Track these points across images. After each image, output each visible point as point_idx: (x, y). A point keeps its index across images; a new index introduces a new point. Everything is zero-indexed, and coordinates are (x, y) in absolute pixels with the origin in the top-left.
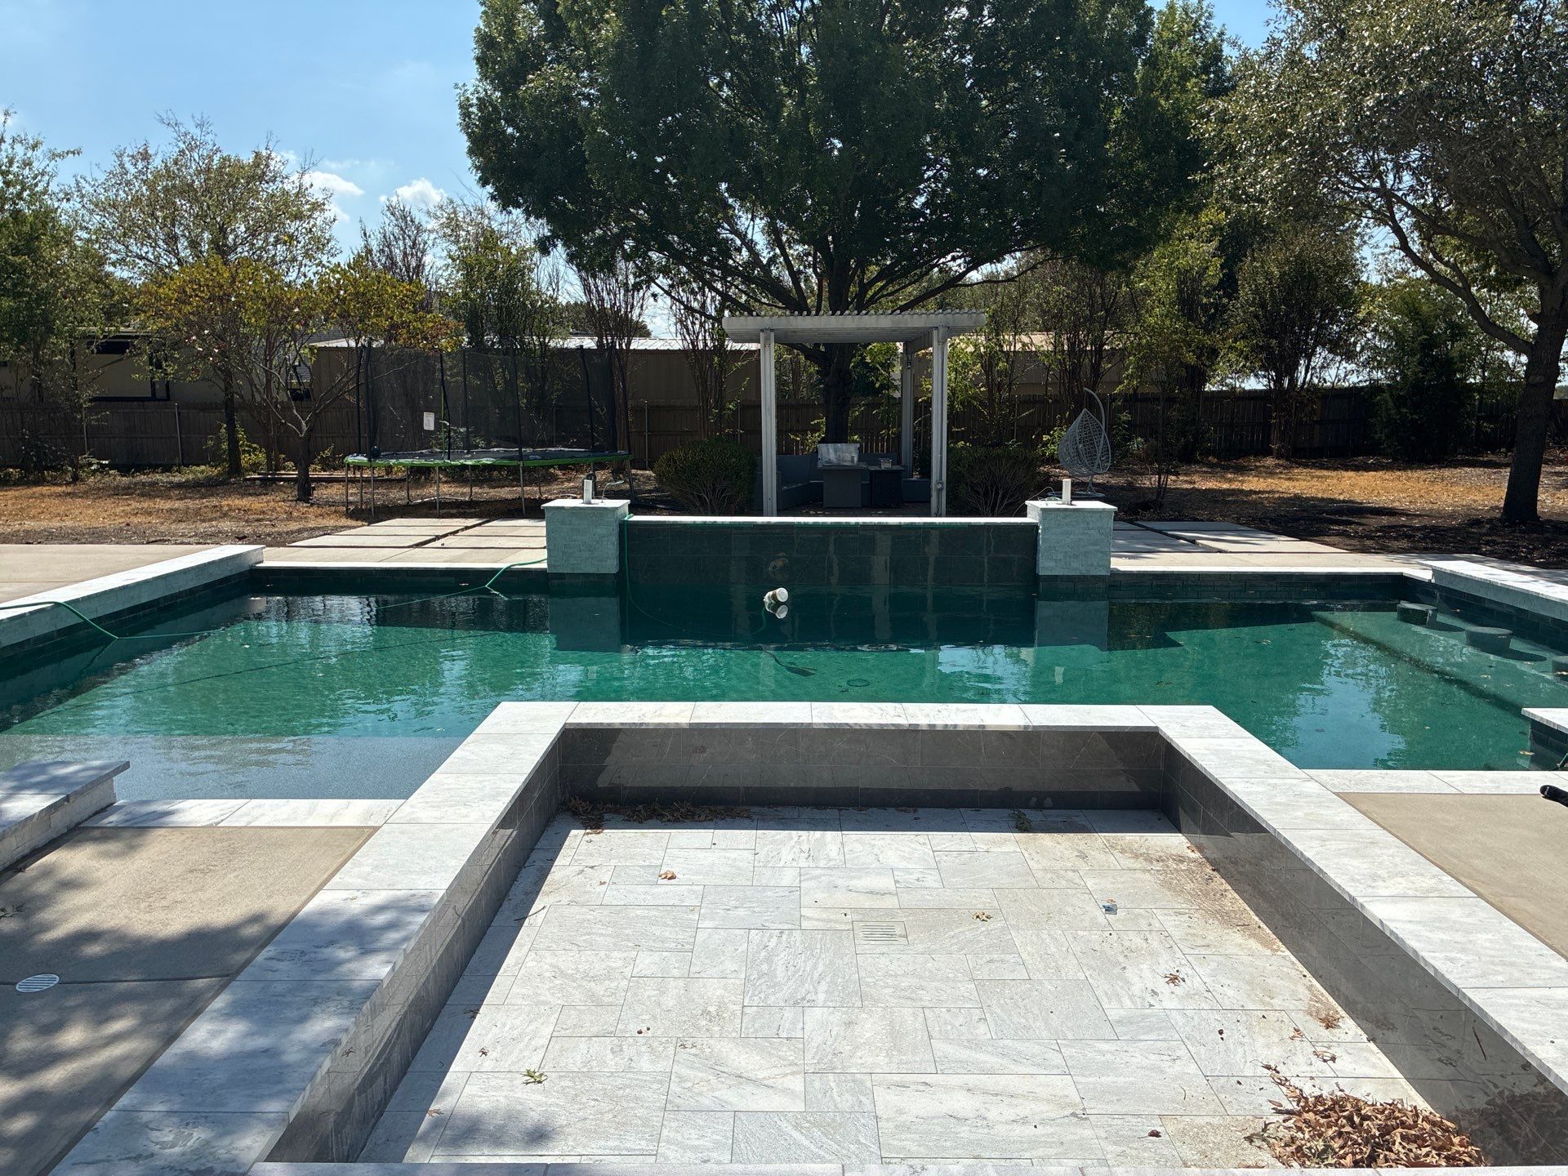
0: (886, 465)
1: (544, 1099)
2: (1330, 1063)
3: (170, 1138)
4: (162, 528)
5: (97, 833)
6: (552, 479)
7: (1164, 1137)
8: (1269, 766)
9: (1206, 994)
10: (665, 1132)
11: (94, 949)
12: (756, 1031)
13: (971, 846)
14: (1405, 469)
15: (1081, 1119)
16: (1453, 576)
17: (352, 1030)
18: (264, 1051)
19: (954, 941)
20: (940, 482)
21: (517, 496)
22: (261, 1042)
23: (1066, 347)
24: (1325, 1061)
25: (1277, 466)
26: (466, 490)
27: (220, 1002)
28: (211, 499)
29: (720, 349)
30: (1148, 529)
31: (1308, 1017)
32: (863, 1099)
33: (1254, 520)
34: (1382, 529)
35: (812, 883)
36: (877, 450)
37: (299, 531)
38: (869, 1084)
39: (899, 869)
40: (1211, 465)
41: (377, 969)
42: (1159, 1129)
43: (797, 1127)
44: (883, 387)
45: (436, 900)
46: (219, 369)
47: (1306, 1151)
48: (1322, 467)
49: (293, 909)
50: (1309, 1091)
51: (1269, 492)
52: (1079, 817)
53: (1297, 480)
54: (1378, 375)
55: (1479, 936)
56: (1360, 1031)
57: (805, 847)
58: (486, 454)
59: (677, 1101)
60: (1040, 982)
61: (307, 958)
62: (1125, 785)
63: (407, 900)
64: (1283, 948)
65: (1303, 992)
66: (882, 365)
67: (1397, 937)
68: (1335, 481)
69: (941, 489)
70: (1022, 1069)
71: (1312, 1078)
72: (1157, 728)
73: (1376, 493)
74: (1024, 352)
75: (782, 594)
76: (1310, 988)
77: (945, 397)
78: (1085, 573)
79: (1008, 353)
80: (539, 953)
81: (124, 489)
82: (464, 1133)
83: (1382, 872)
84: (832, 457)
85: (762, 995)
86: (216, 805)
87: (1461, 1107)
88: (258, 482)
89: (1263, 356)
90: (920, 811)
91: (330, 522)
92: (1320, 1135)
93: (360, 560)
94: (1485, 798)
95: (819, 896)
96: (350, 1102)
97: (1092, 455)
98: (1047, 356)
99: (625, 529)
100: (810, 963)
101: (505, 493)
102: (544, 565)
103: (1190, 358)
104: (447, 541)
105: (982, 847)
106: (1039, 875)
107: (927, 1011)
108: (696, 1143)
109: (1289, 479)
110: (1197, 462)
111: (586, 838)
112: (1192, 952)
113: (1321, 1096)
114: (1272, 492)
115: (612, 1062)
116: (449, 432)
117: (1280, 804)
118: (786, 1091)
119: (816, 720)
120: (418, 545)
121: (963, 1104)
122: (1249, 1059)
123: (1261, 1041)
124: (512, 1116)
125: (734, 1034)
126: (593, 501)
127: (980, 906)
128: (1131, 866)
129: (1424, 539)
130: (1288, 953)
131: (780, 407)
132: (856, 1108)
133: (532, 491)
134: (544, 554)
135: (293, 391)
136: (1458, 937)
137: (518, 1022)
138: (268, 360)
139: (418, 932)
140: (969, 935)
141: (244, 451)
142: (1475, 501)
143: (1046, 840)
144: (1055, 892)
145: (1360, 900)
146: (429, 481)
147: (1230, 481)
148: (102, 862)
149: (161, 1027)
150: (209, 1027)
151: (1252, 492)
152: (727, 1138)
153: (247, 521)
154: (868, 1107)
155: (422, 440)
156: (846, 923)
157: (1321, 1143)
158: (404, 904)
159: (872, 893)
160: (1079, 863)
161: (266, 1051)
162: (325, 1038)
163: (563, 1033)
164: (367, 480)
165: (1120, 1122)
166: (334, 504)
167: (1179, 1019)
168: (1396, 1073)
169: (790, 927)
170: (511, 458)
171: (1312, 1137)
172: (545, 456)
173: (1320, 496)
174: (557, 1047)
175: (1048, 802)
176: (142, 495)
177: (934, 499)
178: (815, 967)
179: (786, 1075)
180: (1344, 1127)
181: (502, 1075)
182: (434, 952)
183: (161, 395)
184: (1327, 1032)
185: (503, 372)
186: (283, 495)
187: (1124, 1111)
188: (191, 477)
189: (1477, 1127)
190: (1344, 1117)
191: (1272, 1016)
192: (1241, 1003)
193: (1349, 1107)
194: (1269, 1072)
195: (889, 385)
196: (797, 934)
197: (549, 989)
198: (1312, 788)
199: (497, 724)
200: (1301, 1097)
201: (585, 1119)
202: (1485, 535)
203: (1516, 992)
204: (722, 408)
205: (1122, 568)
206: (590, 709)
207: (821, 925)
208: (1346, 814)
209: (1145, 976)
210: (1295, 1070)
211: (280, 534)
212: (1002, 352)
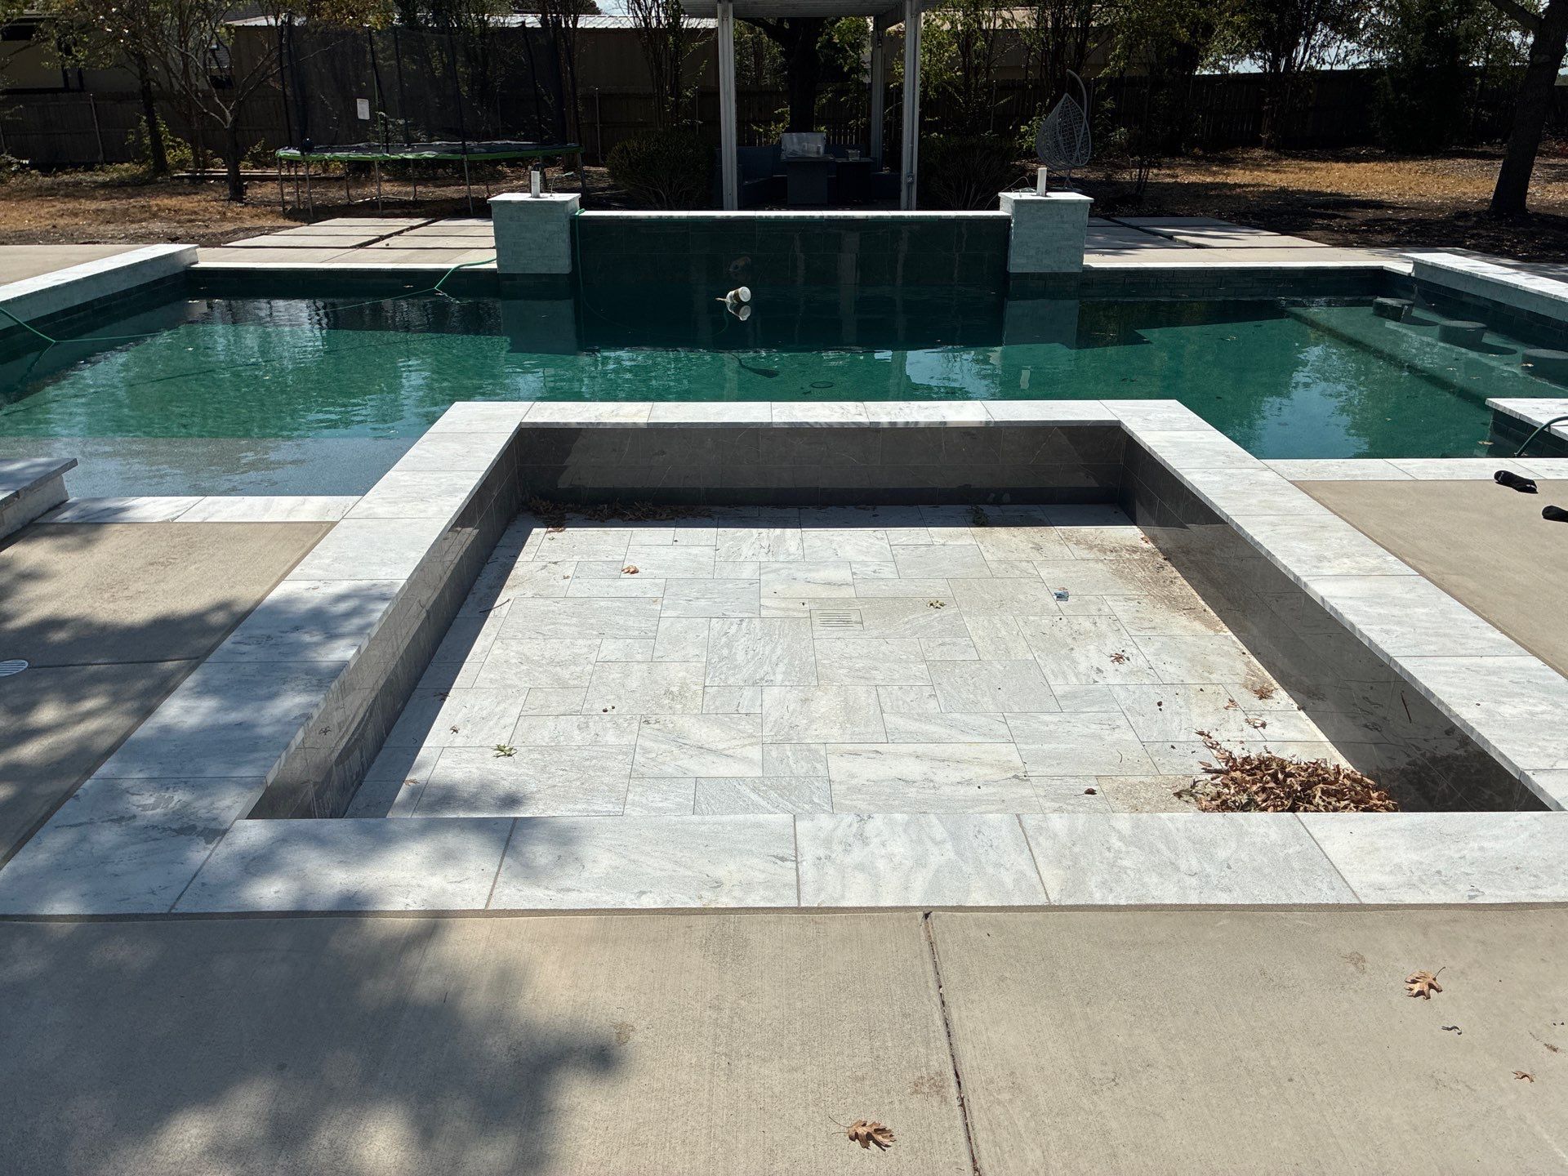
0: (854, 156)
1: (515, 770)
2: (1261, 729)
3: (151, 801)
4: (91, 230)
5: (52, 529)
6: (501, 177)
7: (1099, 794)
8: (1228, 457)
9: (1149, 671)
10: (630, 797)
11: (60, 636)
12: (717, 708)
13: (927, 540)
14: (1397, 161)
15: (1022, 780)
16: (1435, 268)
17: (322, 706)
18: (239, 725)
19: (908, 626)
20: (910, 175)
21: (464, 195)
22: (234, 717)
23: (1050, 23)
24: (1256, 727)
25: (1265, 157)
26: (410, 189)
27: (190, 681)
28: (139, 199)
29: (675, 27)
30: (1124, 225)
31: (1244, 690)
32: (818, 766)
33: (1236, 215)
34: (1367, 223)
35: (771, 576)
36: (845, 141)
37: (235, 232)
38: (823, 753)
39: (855, 562)
40: (1196, 158)
41: (342, 652)
42: (1094, 788)
43: (754, 790)
44: (852, 70)
45: (397, 590)
46: (133, 54)
47: (1230, 804)
48: (1312, 159)
49: (258, 597)
50: (1238, 753)
51: (1253, 186)
52: (1036, 511)
53: (1285, 172)
54: (1379, 55)
55: (1417, 610)
56: (1291, 701)
57: (765, 543)
58: (429, 148)
59: (642, 770)
60: (990, 663)
61: (273, 641)
62: (1084, 481)
63: (369, 589)
64: (1226, 629)
65: (1240, 667)
66: (852, 46)
67: (1336, 611)
68: (1324, 173)
69: (912, 183)
70: (968, 739)
71: (1242, 742)
72: (1119, 422)
73: (1365, 185)
74: (1004, 30)
75: (745, 293)
76: (1248, 664)
77: (918, 82)
78: (1056, 270)
79: (987, 31)
80: (505, 641)
81: (47, 189)
82: (440, 799)
83: (1327, 554)
84: (796, 147)
85: (723, 677)
86: (170, 502)
87: (1382, 767)
88: (186, 181)
89: (1261, 33)
90: (879, 508)
91: (268, 223)
92: (1244, 791)
93: (301, 261)
94: (1438, 484)
95: (779, 587)
96: (329, 774)
97: (1071, 147)
98: (1029, 35)
99: (577, 223)
100: (768, 649)
101: (452, 192)
102: (494, 266)
103: (1183, 34)
104: (391, 242)
105: (938, 540)
106: (993, 566)
107: (880, 689)
108: (660, 805)
109: (1277, 171)
110: (1181, 155)
111: (548, 536)
112: (1138, 633)
113: (1249, 757)
114: (1258, 185)
115: (578, 737)
116: (386, 125)
117: (1233, 492)
118: (744, 760)
119: (776, 420)
120: (361, 246)
121: (914, 769)
122: (1184, 726)
123: (1196, 710)
124: (484, 786)
125: (696, 711)
126: (541, 195)
127: (935, 595)
128: (1084, 556)
129: (1409, 232)
130: (1230, 633)
131: (741, 94)
132: (811, 773)
133: (478, 190)
134: (493, 254)
135: (213, 78)
136: (1396, 611)
137: (486, 703)
138: (182, 41)
139: (381, 619)
140: (922, 621)
141: (169, 147)
142: (1464, 194)
143: (1001, 533)
144: (1008, 582)
145: (1304, 579)
146: (370, 180)
147: (1215, 174)
148: (61, 556)
149: (135, 704)
150: (183, 704)
151: (1236, 185)
152: (689, 800)
153: (178, 222)
154: (821, 770)
155: (357, 132)
156: (804, 612)
157: (1245, 796)
158: (365, 593)
159: (829, 584)
160: (1034, 554)
161: (240, 724)
162: (297, 712)
163: (529, 713)
164: (303, 179)
165: (1058, 782)
166: (269, 203)
167: (1123, 694)
168: (1322, 737)
169: (751, 615)
170: (454, 152)
171: (1238, 793)
172: (490, 149)
173: (1306, 189)
174: (526, 725)
175: (1006, 497)
176: (66, 196)
177: (904, 194)
178: (773, 650)
179: (745, 745)
180: (1268, 783)
181: (474, 750)
182: (402, 640)
183: (76, 84)
184: (1260, 702)
185: (441, 55)
186: (214, 194)
187: (1062, 773)
188: (115, 175)
189: (1396, 784)
190: (1269, 775)
191: (1209, 689)
192: (1181, 678)
193: (1274, 766)
194: (1202, 738)
195: (857, 68)
196: (757, 622)
197: (516, 674)
198: (1268, 476)
199: (450, 423)
200: (1230, 758)
201: (555, 786)
202: (1472, 228)
203: (1447, 660)
204: (679, 95)
205: (1095, 265)
206: (546, 409)
207: (780, 613)
208: (1301, 500)
209: (1090, 656)
210: (1227, 735)
211: (214, 235)
212: (980, 28)
